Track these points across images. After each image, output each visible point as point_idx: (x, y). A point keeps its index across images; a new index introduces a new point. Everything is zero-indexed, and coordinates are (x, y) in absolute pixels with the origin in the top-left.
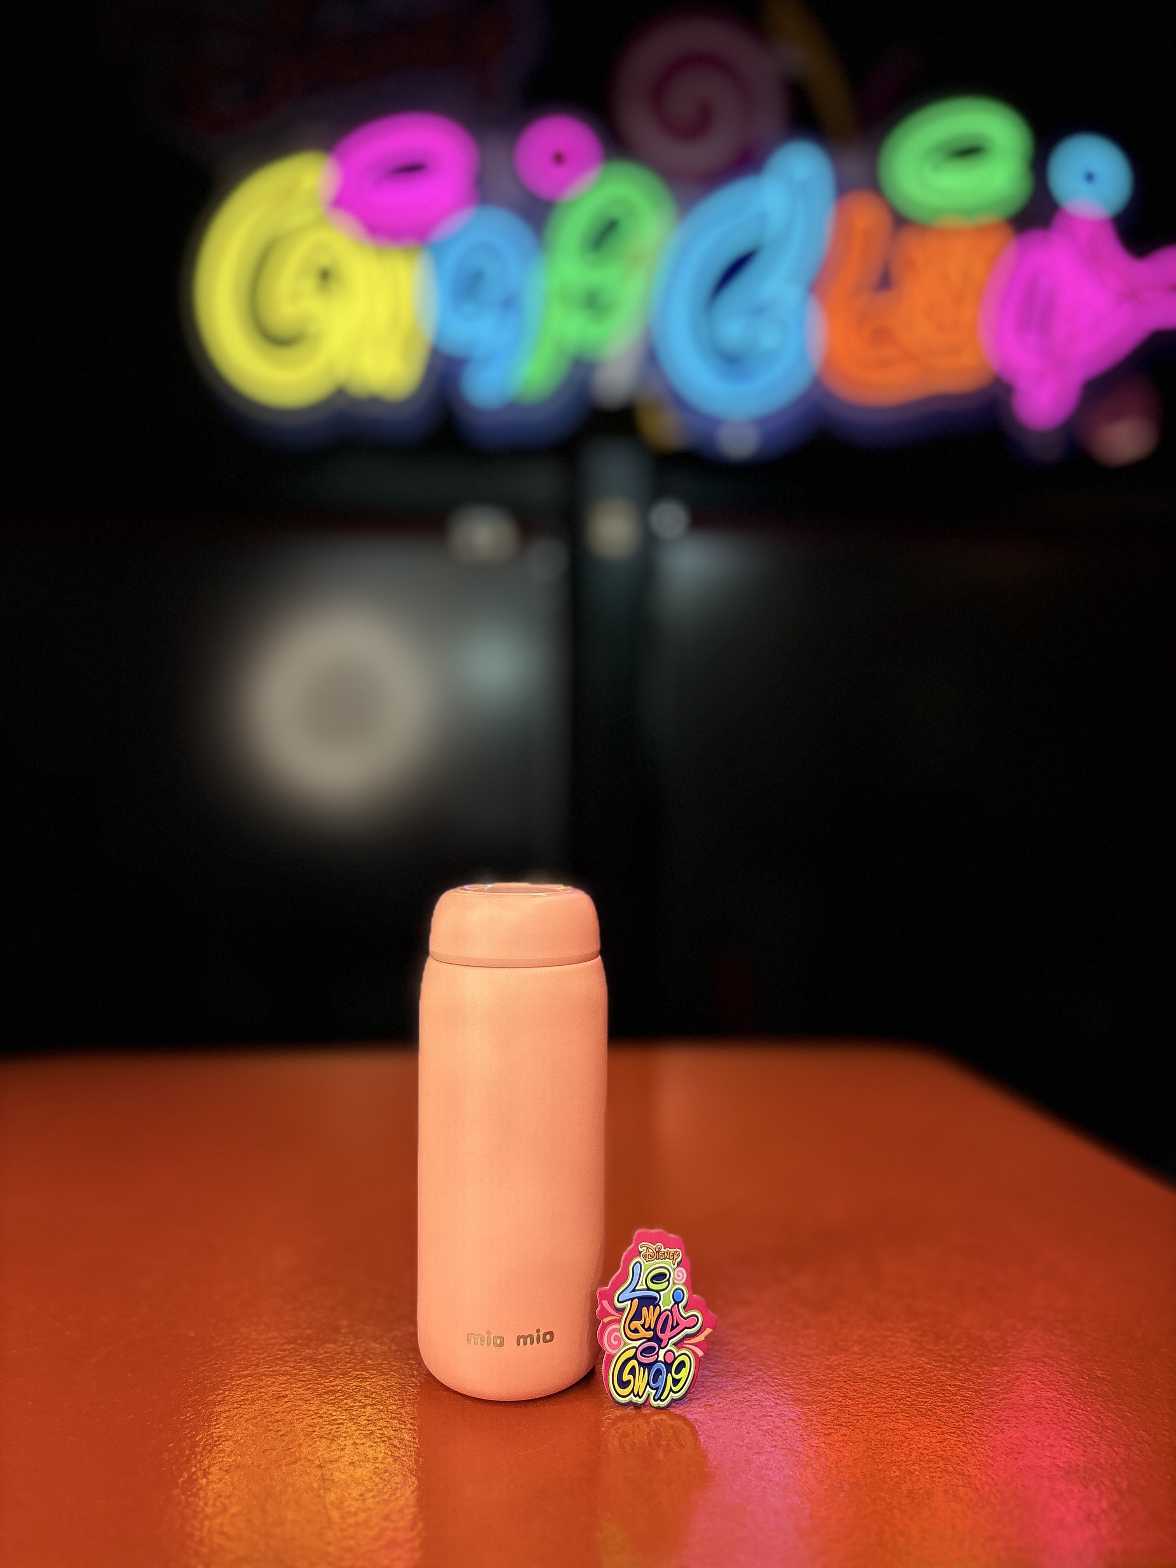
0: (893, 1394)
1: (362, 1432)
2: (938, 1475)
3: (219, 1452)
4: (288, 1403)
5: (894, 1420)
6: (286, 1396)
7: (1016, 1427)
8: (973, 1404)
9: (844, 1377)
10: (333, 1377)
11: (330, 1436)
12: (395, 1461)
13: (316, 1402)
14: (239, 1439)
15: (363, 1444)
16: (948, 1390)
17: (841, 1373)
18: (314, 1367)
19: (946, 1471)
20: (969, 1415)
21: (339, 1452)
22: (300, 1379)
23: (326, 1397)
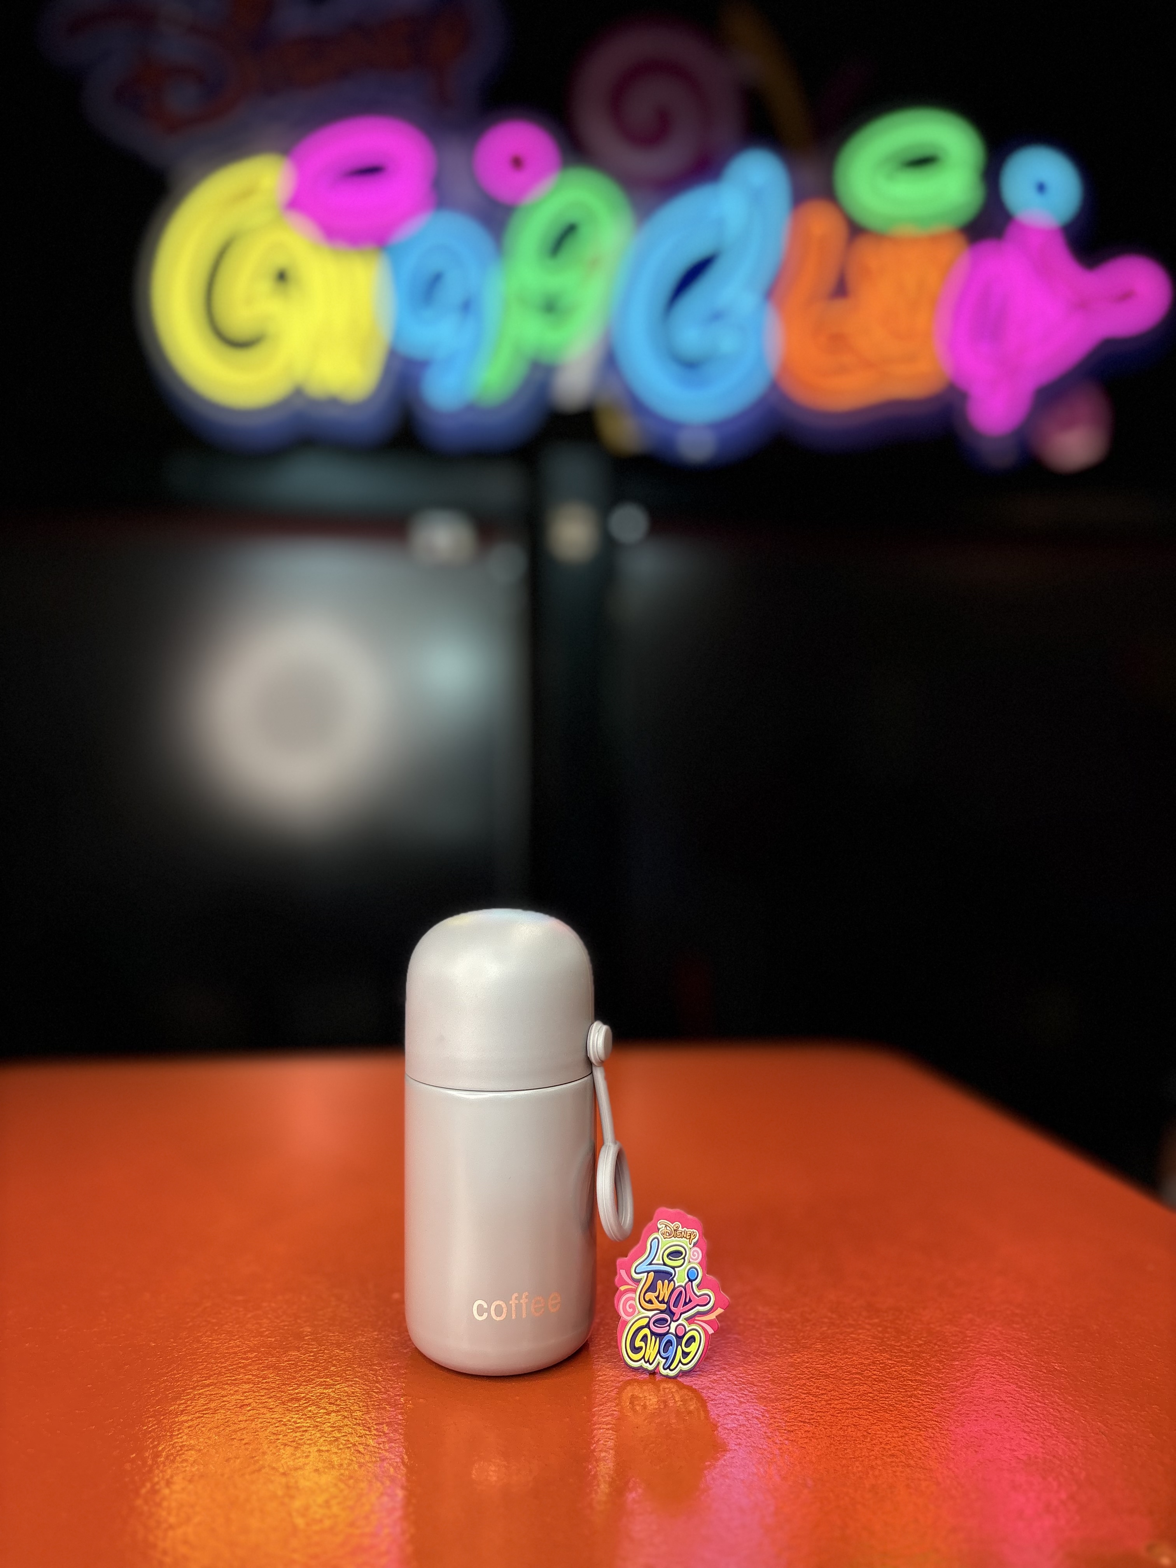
0: (855, 1390)
1: (327, 1439)
2: (900, 1469)
3: (182, 1462)
4: (252, 1411)
5: (857, 1416)
6: (249, 1404)
7: (977, 1420)
8: (933, 1398)
9: (806, 1374)
10: (297, 1384)
11: (295, 1443)
12: (360, 1466)
13: (279, 1409)
14: (202, 1448)
15: (328, 1451)
16: (909, 1385)
17: (804, 1370)
18: (278, 1375)
19: (909, 1466)
20: (930, 1410)
21: (304, 1460)
22: (263, 1387)
23: (289, 1404)
